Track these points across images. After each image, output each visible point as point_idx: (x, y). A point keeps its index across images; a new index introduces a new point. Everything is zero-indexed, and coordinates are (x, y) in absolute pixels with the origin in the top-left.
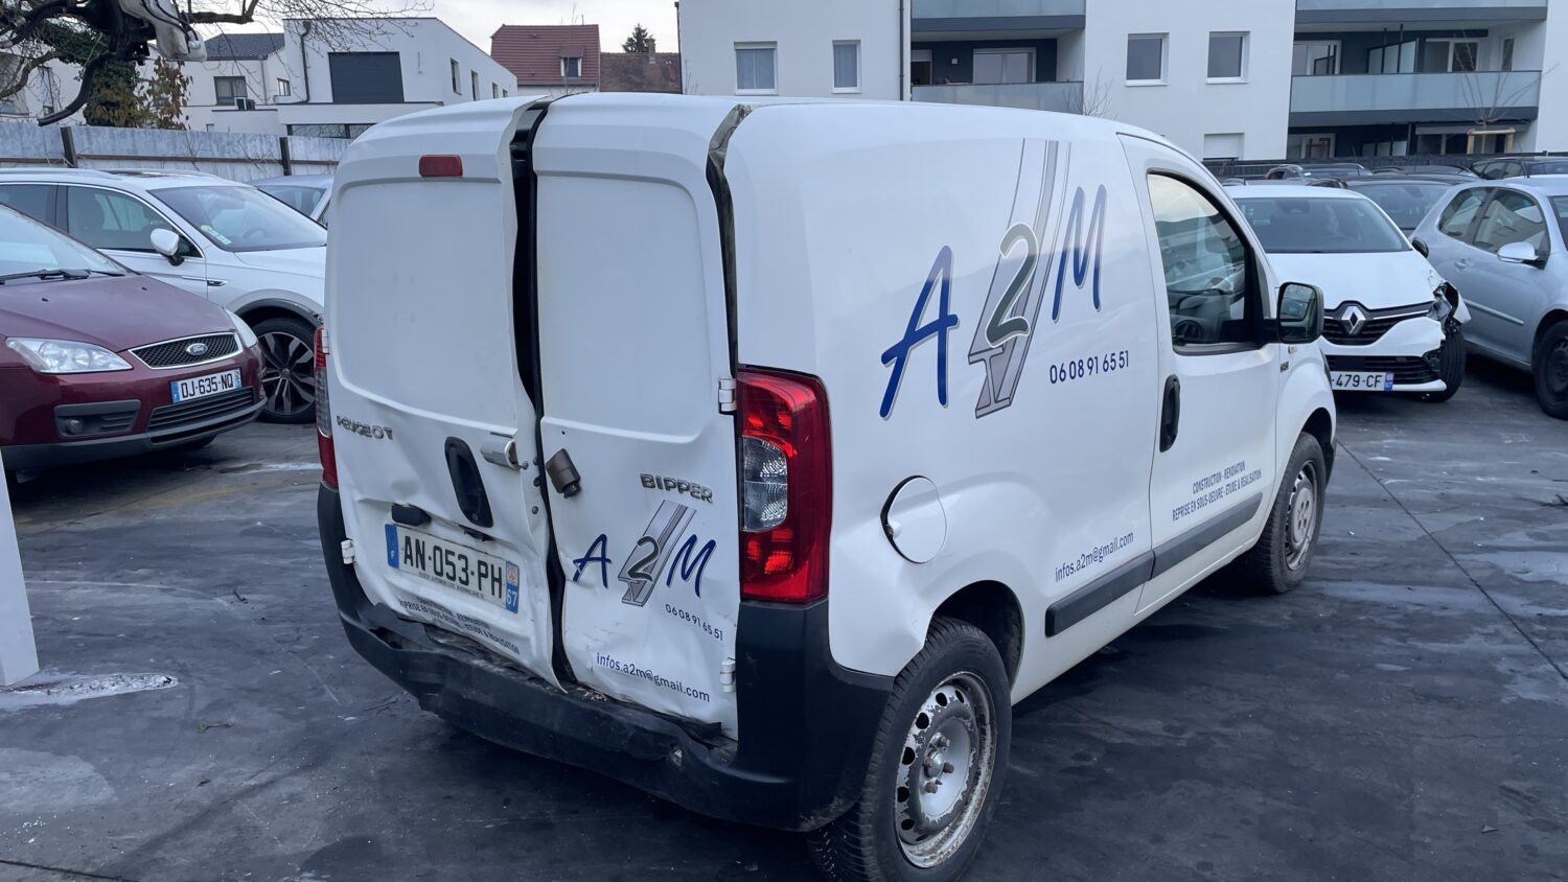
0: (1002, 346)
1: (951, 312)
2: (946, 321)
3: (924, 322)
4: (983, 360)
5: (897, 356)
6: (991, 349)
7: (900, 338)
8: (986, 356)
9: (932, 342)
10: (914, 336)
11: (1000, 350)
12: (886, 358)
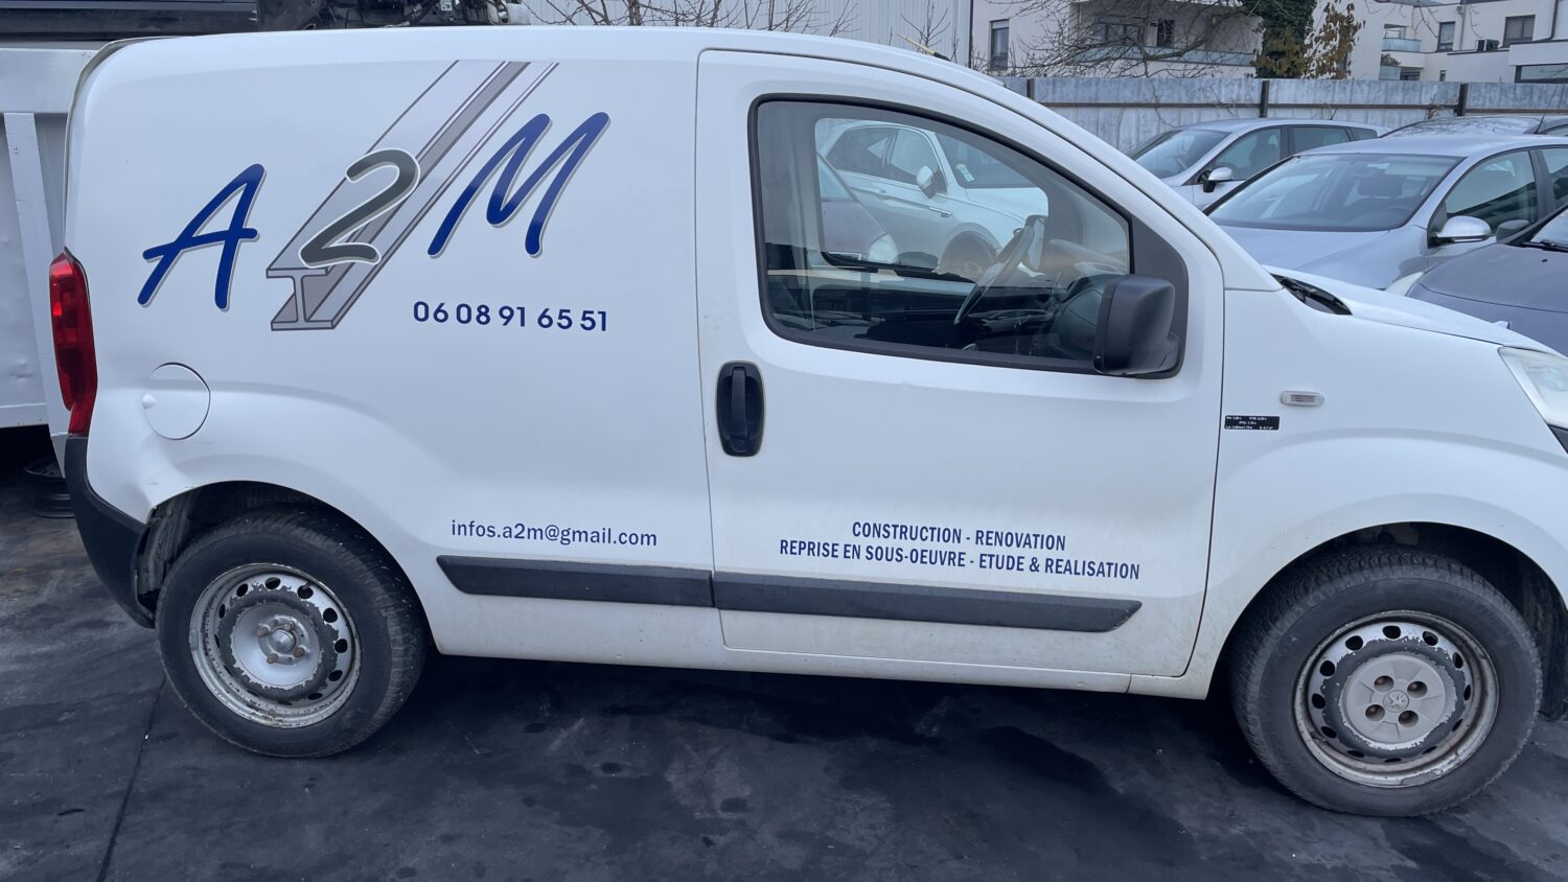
0: (326, 268)
1: (249, 224)
2: (238, 232)
3: (208, 228)
4: (291, 277)
5: (166, 255)
6: (307, 269)
7: (172, 239)
8: (298, 275)
9: (217, 250)
10: (189, 239)
11: (323, 272)
12: (149, 255)
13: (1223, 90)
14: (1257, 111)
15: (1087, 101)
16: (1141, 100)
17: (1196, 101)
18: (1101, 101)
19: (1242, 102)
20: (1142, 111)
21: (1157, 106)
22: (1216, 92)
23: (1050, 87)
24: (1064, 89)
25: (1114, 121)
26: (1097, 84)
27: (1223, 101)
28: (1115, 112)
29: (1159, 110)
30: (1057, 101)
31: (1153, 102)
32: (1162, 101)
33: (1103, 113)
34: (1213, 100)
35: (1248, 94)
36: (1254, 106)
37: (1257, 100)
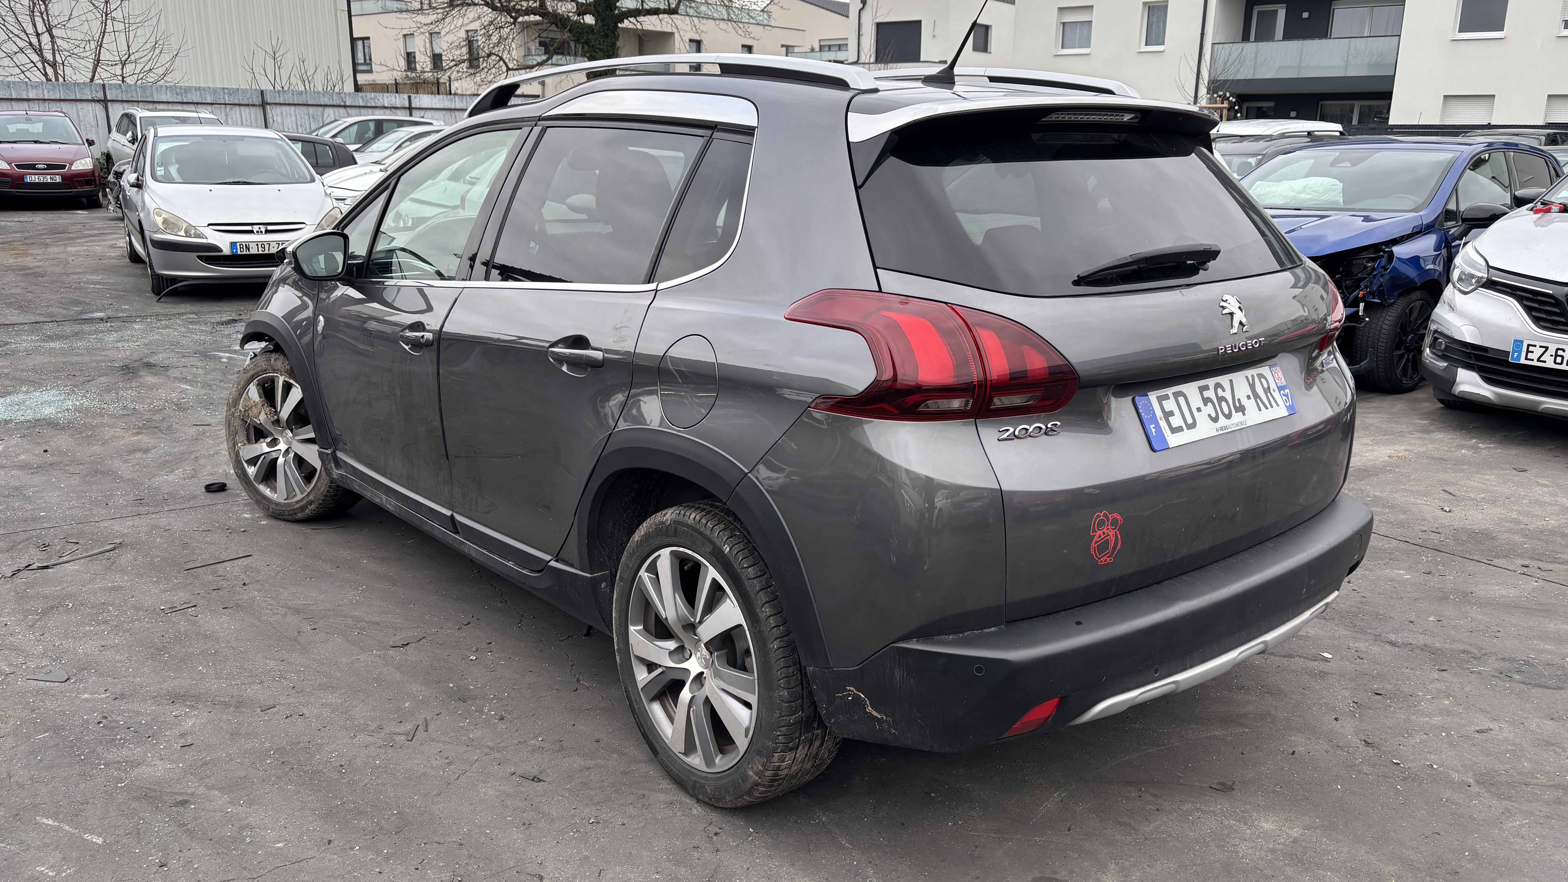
13: (386, 100)
14: (408, 111)
15: (301, 103)
16: (335, 103)
17: (369, 105)
18: (309, 103)
19: (399, 106)
20: (336, 109)
21: (345, 106)
22: (381, 100)
23: (277, 95)
24: (286, 96)
25: (319, 114)
26: (306, 94)
27: (386, 105)
28: (320, 109)
29: (347, 109)
30: (282, 102)
31: (342, 104)
32: (348, 104)
33: (311, 109)
34: (379, 104)
35: (401, 102)
36: (405, 108)
37: (407, 105)
